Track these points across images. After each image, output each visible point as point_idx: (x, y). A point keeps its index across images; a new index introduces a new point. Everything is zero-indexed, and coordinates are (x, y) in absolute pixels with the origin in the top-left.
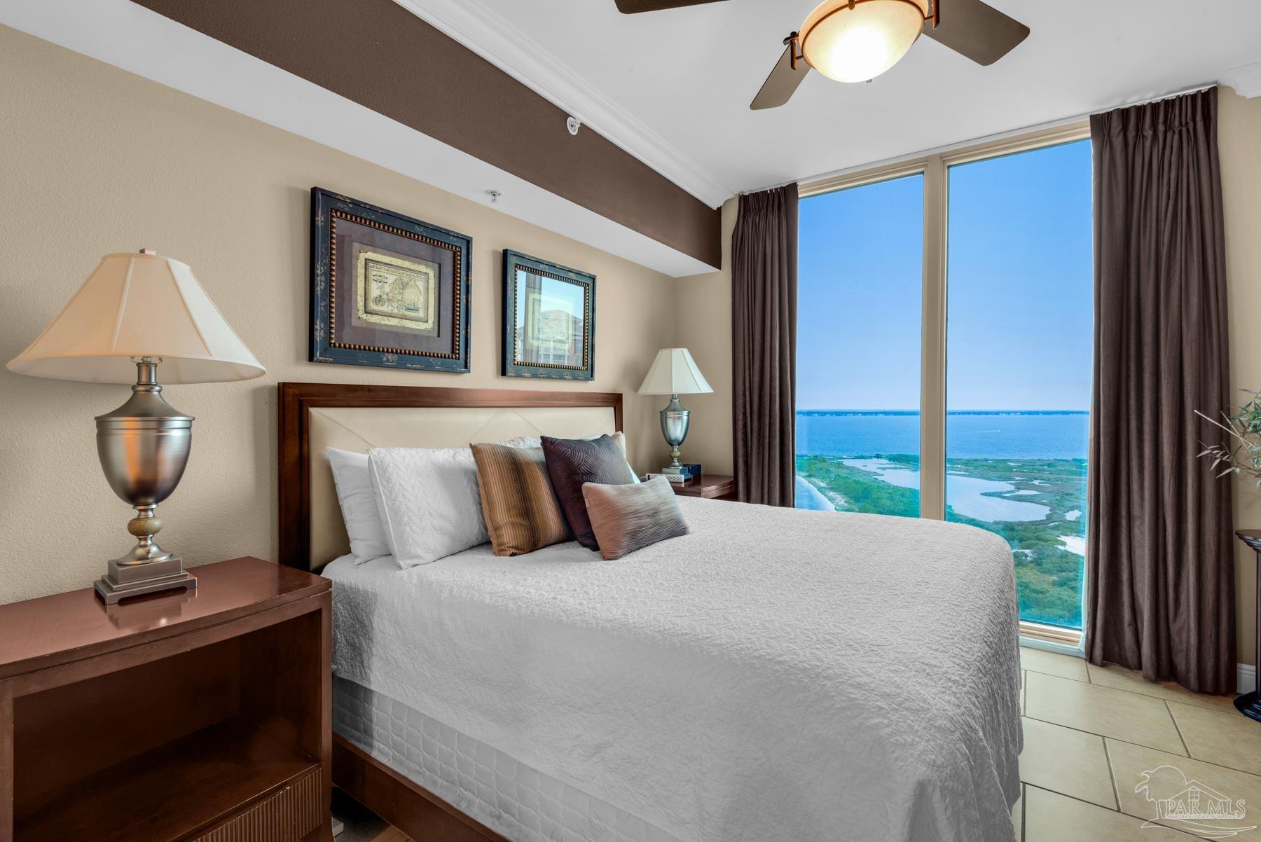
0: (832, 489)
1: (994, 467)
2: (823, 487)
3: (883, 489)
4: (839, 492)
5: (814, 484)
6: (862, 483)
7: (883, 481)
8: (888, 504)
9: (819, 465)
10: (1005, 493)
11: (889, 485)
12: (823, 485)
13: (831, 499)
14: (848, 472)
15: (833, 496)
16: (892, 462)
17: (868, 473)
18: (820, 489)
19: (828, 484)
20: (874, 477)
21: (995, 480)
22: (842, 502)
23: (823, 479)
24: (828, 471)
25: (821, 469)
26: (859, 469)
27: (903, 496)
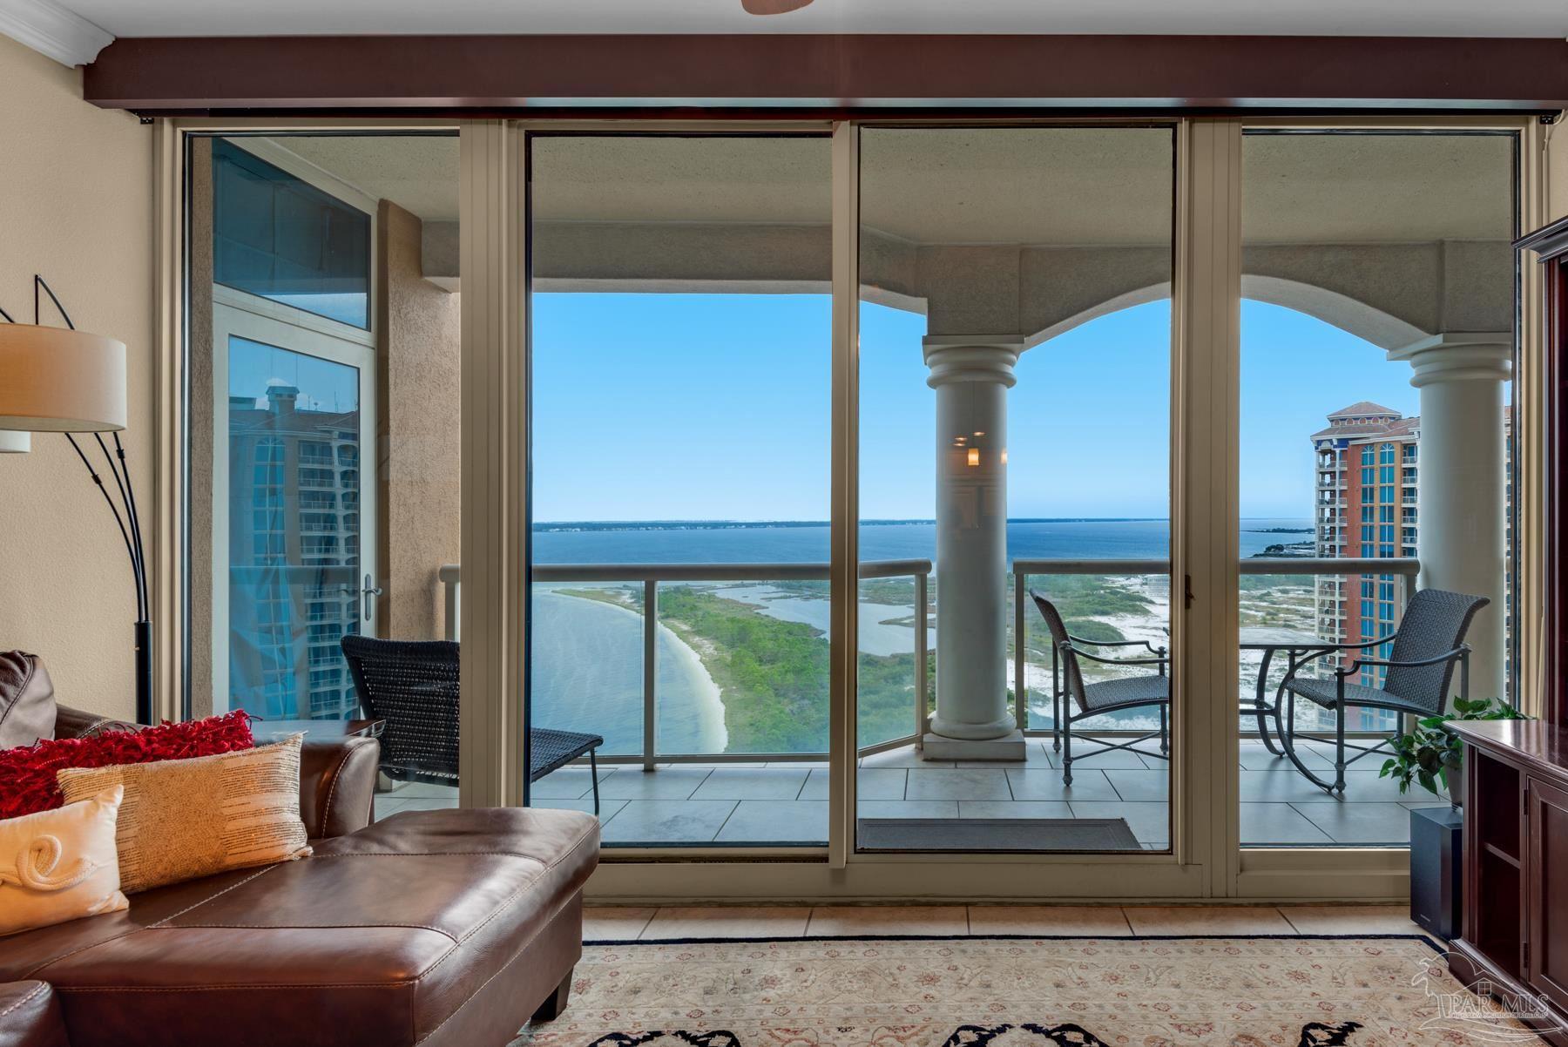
0: (699, 633)
1: (896, 589)
2: (685, 632)
3: (767, 627)
4: (708, 635)
5: (672, 628)
6: (739, 621)
7: (767, 616)
8: (770, 646)
9: (681, 599)
10: (905, 619)
11: (774, 621)
12: (685, 628)
13: (695, 647)
14: (722, 606)
15: (699, 643)
16: (780, 590)
17: (749, 607)
18: (682, 635)
19: (693, 626)
20: (756, 611)
21: (895, 604)
22: (711, 650)
23: (686, 619)
24: (694, 608)
25: (684, 606)
26: (736, 602)
27: (790, 633)
